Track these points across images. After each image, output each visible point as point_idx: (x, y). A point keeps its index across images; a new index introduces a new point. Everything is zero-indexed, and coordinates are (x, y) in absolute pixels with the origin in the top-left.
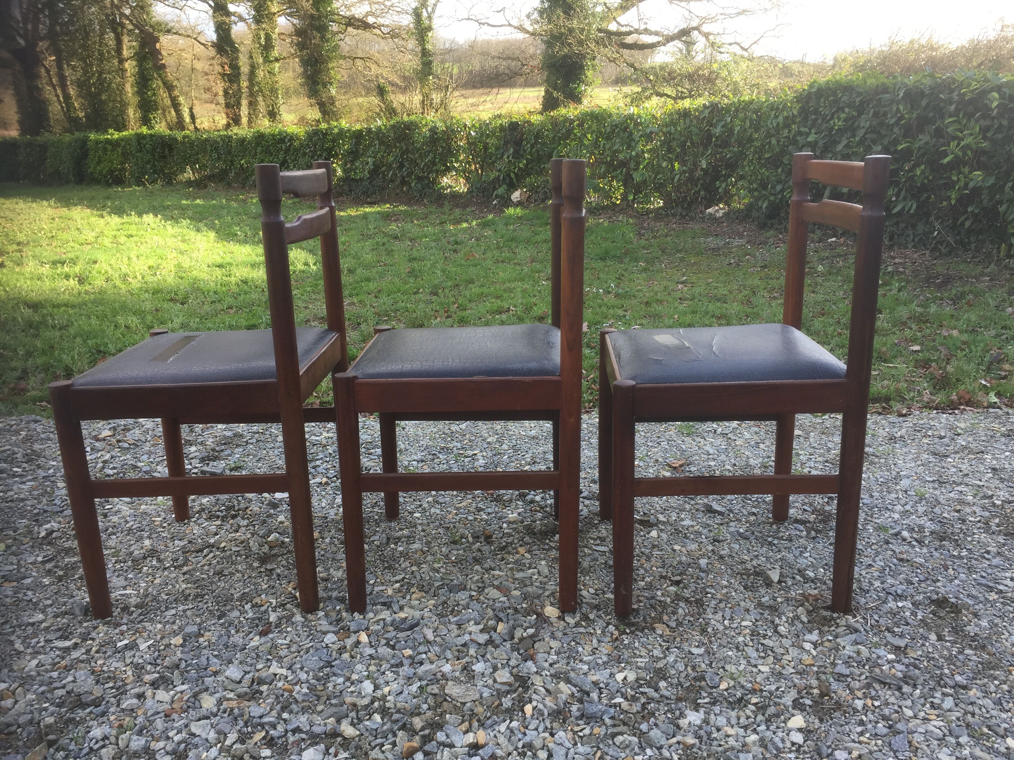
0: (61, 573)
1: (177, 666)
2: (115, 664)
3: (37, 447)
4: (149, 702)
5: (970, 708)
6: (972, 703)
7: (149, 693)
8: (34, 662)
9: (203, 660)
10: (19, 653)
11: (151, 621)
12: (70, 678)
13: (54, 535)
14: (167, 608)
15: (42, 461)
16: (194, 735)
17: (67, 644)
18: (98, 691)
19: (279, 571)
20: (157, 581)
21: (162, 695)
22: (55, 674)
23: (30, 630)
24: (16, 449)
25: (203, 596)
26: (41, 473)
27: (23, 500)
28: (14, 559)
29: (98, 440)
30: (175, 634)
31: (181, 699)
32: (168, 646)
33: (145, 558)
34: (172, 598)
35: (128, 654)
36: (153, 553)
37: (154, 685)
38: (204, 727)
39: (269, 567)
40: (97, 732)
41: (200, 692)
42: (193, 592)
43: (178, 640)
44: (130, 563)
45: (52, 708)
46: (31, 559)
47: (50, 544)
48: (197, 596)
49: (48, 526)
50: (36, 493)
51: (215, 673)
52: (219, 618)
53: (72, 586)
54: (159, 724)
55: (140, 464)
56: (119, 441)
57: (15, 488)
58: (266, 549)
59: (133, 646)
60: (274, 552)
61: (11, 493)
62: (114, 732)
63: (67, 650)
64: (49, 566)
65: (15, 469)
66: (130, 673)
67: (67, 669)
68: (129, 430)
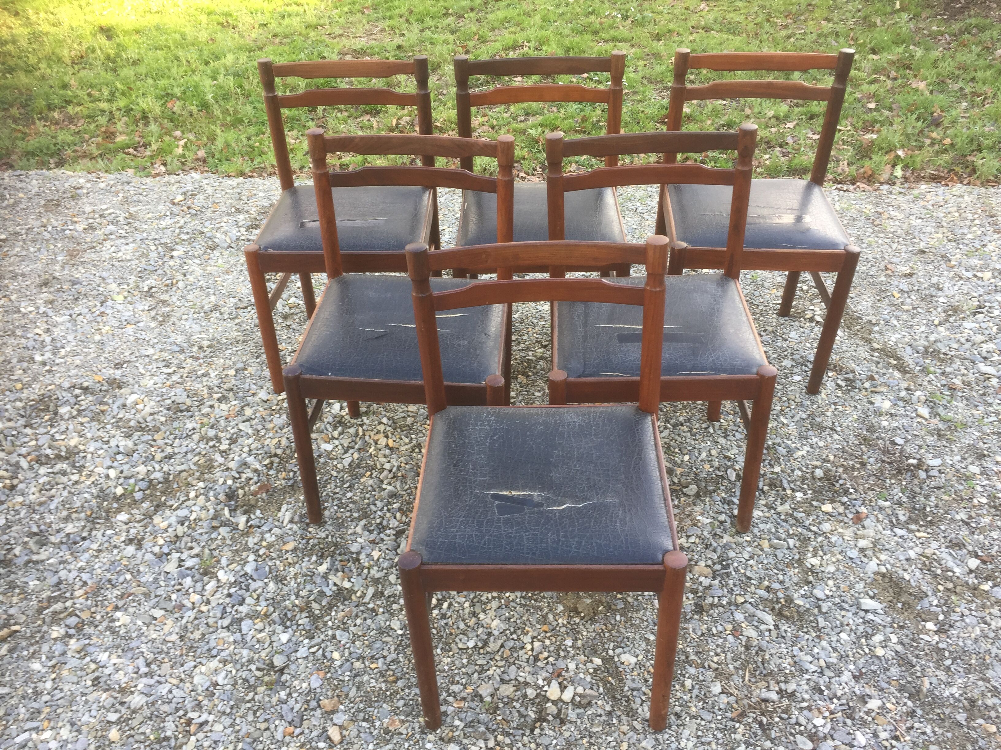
0: (161, 319)
1: (232, 389)
2: (197, 386)
3: (132, 209)
4: (217, 410)
5: (677, 437)
6: (679, 435)
7: (216, 405)
8: (152, 382)
9: (247, 385)
10: (142, 375)
11: (217, 356)
12: (173, 393)
13: (154, 290)
14: (226, 349)
15: (137, 224)
16: (240, 430)
17: (170, 371)
18: (189, 402)
19: (294, 326)
20: (219, 329)
21: (224, 406)
22: (164, 390)
23: (147, 360)
24: (118, 212)
25: (247, 341)
26: (138, 236)
27: (129, 260)
28: (130, 307)
29: (174, 204)
30: (231, 367)
31: (234, 410)
32: (227, 375)
33: (211, 311)
34: (229, 342)
35: (205, 379)
36: (216, 307)
37: (219, 400)
38: (246, 426)
39: (288, 323)
40: (190, 426)
41: (245, 406)
42: (242, 338)
43: (232, 372)
44: (202, 314)
45: (165, 412)
46: (141, 308)
47: (151, 296)
48: (244, 342)
49: (148, 282)
50: (137, 254)
51: (254, 395)
52: (257, 358)
53: (168, 330)
54: (223, 422)
55: (205, 230)
56: (189, 208)
57: (122, 249)
58: (287, 309)
59: (206, 375)
60: (292, 311)
61: (120, 254)
62: (199, 426)
63: (169, 374)
64: (153, 313)
65: (120, 231)
66: (206, 391)
67: (171, 387)
68: (196, 195)
